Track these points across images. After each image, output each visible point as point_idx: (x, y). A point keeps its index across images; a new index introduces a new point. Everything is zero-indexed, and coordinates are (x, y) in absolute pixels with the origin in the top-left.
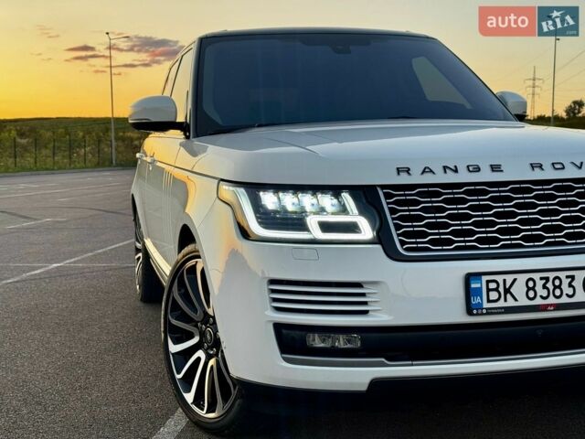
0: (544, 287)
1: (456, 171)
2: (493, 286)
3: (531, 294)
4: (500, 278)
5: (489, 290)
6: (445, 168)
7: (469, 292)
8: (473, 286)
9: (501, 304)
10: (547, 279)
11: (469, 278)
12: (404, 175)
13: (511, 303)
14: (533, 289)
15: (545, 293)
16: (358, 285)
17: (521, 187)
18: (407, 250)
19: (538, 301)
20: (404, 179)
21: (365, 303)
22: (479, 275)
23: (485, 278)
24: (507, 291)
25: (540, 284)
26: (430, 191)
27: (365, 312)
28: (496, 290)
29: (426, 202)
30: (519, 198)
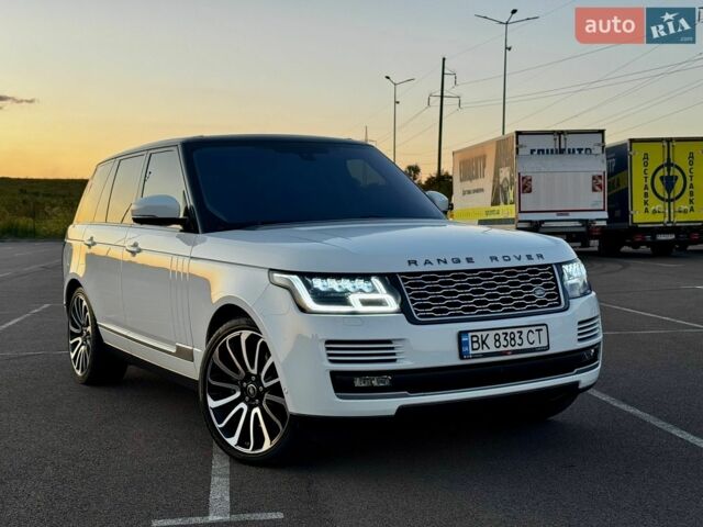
0: (505, 339)
1: (445, 262)
2: (475, 339)
3: (498, 344)
4: (479, 334)
5: (473, 342)
6: (439, 260)
7: (461, 344)
8: (464, 339)
9: (480, 351)
10: (506, 334)
11: (461, 334)
12: (413, 265)
13: (486, 350)
14: (498, 340)
15: (505, 343)
16: (389, 342)
17: (486, 273)
18: (420, 316)
19: (502, 349)
20: (413, 269)
21: (394, 354)
22: (466, 332)
23: (470, 334)
24: (484, 342)
25: (502, 337)
26: (430, 276)
27: (394, 361)
28: (477, 342)
29: (429, 284)
30: (486, 281)
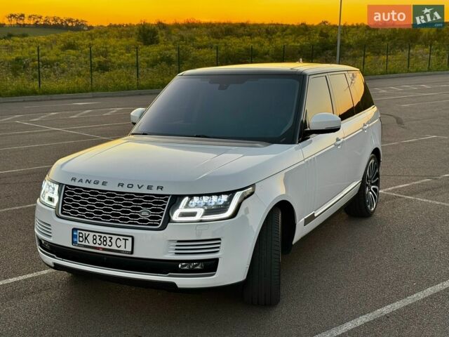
0: (100, 240)
2: (81, 235)
3: (95, 242)
4: (83, 232)
5: (80, 237)
6: (87, 180)
7: (74, 236)
9: (83, 243)
10: (101, 237)
11: (74, 230)
13: (87, 244)
14: (96, 239)
15: (100, 243)
17: (111, 194)
18: (63, 213)
19: (97, 245)
23: (79, 231)
24: (86, 238)
25: (98, 238)
26: (79, 189)
27: (51, 236)
28: (82, 237)
